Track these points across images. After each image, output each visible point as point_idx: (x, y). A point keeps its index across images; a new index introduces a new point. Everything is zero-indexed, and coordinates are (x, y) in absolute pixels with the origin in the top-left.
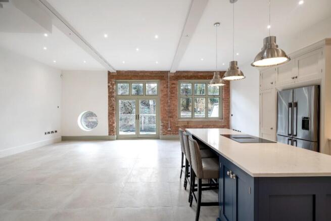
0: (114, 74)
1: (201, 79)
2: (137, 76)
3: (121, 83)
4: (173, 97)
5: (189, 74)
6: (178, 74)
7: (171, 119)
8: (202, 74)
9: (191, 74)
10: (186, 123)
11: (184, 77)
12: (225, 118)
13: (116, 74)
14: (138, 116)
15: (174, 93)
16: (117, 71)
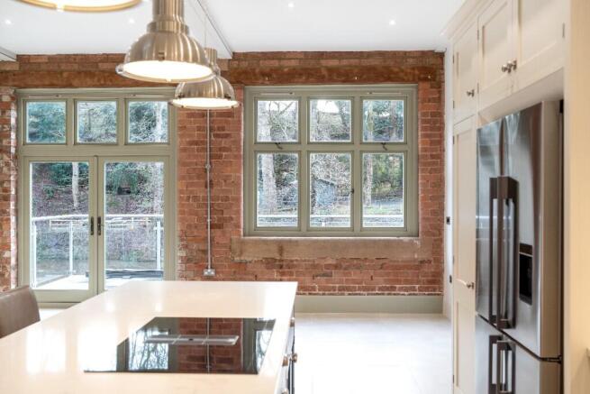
0: (8, 68)
1: (331, 81)
2: (90, 74)
3: (37, 98)
4: (225, 149)
5: (285, 63)
6: (244, 65)
7: (218, 232)
8: (333, 63)
9: (293, 63)
10: (275, 248)
11: (264, 74)
12: (427, 233)
13: (16, 67)
14: (99, 220)
15: (227, 136)
16: (20, 58)
